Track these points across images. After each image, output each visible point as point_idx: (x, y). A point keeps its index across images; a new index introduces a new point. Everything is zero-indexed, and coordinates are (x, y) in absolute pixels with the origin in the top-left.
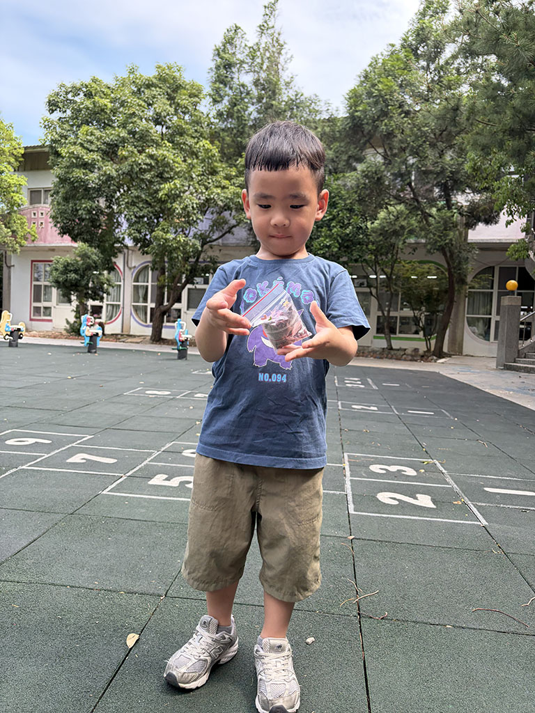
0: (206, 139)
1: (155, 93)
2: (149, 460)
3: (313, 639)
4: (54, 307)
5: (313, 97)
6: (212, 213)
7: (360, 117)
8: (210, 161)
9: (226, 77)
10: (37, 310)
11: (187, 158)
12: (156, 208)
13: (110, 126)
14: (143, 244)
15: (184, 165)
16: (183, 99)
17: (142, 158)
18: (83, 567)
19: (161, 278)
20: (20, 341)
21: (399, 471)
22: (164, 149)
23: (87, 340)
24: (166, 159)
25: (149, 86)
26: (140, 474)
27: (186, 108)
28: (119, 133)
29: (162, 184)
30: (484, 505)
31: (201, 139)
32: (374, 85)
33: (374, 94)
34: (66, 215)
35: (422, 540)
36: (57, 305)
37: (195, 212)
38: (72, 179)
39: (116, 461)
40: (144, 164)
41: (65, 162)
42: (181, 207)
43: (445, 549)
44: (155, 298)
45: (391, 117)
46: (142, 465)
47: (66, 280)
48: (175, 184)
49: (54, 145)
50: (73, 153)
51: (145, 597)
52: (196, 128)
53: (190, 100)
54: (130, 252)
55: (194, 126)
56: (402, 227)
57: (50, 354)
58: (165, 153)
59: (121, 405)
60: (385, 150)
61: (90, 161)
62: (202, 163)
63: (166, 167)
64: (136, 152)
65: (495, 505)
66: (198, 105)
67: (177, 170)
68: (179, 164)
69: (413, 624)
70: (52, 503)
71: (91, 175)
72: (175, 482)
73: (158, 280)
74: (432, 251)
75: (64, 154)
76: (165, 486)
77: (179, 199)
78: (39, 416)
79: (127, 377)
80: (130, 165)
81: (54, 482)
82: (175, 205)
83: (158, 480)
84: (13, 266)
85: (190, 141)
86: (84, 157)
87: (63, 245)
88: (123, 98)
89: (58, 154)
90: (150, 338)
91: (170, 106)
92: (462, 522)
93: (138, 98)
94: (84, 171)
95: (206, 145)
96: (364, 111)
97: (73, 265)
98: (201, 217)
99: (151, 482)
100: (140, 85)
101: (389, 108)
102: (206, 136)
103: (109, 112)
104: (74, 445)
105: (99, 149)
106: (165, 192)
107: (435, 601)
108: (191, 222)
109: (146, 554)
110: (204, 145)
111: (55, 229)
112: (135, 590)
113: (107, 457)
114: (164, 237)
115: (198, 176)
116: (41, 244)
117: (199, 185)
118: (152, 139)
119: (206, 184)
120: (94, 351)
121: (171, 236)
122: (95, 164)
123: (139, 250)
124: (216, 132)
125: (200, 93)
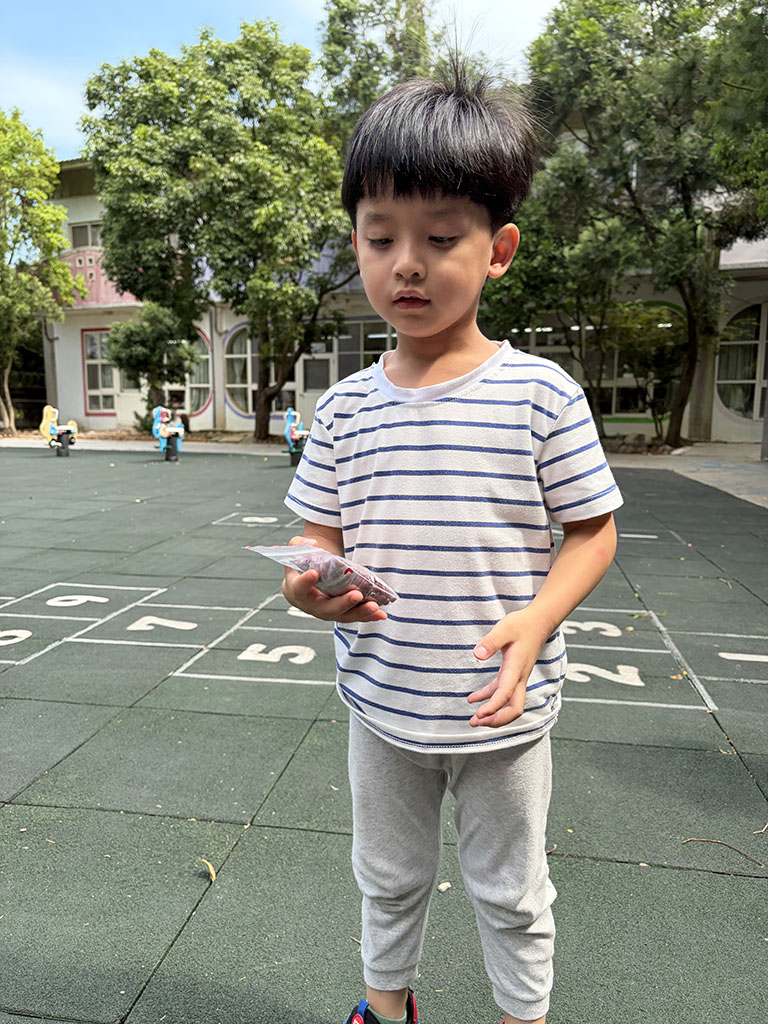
0: (319, 135)
1: (239, 67)
2: (241, 622)
3: (448, 885)
4: (118, 395)
5: (478, 56)
6: (332, 247)
7: (548, 84)
8: (326, 169)
9: (345, 34)
10: (94, 400)
11: (292, 167)
12: (251, 246)
13: (177, 122)
14: (236, 299)
15: (287, 178)
16: (283, 75)
17: (224, 173)
18: (143, 784)
19: (264, 347)
20: (71, 447)
21: (597, 630)
22: (256, 154)
23: (164, 444)
24: (260, 171)
25: (231, 57)
26: (227, 645)
27: (288, 88)
28: (189, 134)
29: (256, 208)
30: (716, 679)
31: (311, 135)
32: (568, 32)
33: (569, 46)
34: (124, 263)
35: (619, 736)
36: (122, 391)
37: (307, 247)
38: (130, 210)
39: (195, 625)
40: (229, 180)
41: (116, 184)
42: (286, 240)
43: (651, 749)
44: (257, 377)
45: (596, 80)
46: (232, 630)
47: (131, 356)
48: (275, 207)
49: (100, 158)
50: (127, 169)
51: (223, 825)
52: (302, 119)
53: (293, 74)
54: (219, 310)
55: (301, 116)
56: (616, 254)
57: (112, 465)
58: (258, 160)
59: (208, 541)
60: (589, 133)
61: (153, 181)
62: (312, 173)
63: (262, 182)
64: (216, 163)
65: (732, 680)
66: (304, 81)
67: (278, 186)
68: (280, 176)
69: (591, 861)
70: (106, 692)
71: (156, 201)
72: (274, 656)
73: (260, 350)
74: (661, 286)
75: (114, 172)
76: (261, 662)
77: (282, 230)
78: (93, 562)
79: (219, 497)
80: (208, 184)
81: (109, 660)
82: (278, 239)
83: (252, 653)
84: (57, 339)
85: (296, 140)
86: (145, 176)
87: (123, 304)
88: (195, 80)
89: (106, 172)
90: (252, 435)
91: (264, 86)
92: (679, 706)
93: (215, 78)
94: (146, 197)
95: (318, 145)
96: (555, 74)
97: (138, 334)
98: (316, 255)
99: (243, 656)
100: (218, 57)
101: (592, 66)
102: (319, 131)
103: (175, 101)
104: (139, 603)
105: (164, 160)
106: (263, 220)
107: (628, 827)
108: (302, 263)
109: (227, 764)
110: (315, 146)
111: (110, 284)
112: (211, 815)
113: (184, 621)
114: (264, 287)
115: (308, 193)
116: (93, 305)
117: (311, 206)
118: (238, 141)
119: (321, 204)
120: (174, 458)
121: (273, 285)
122: (161, 185)
123: (231, 308)
124: (333, 122)
125: (307, 62)
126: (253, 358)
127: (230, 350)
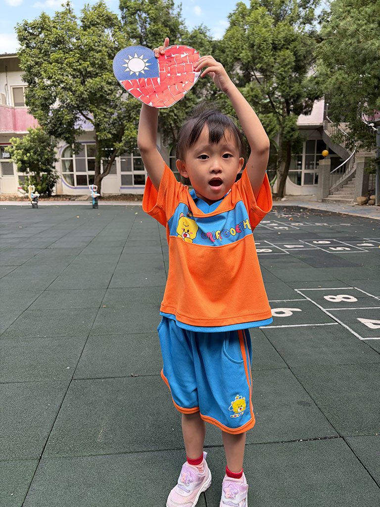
126: (76, 159)
127: (63, 156)
